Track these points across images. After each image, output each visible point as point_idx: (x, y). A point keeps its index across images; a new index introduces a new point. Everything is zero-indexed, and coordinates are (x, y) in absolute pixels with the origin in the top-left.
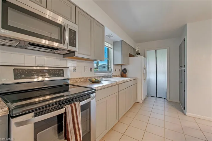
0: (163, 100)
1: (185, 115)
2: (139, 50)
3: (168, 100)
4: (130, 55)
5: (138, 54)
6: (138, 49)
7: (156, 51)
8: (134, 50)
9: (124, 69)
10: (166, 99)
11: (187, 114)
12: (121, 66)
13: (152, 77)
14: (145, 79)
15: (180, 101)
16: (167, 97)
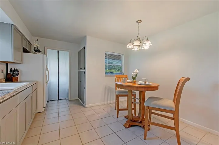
0: (65, 100)
1: (85, 107)
2: (38, 45)
3: (69, 99)
4: (25, 51)
5: (37, 51)
6: (36, 44)
7: (58, 51)
8: (30, 44)
9: (13, 69)
10: (68, 99)
11: (86, 106)
12: (5, 64)
13: (53, 79)
14: (47, 83)
15: (79, 97)
16: (68, 97)
